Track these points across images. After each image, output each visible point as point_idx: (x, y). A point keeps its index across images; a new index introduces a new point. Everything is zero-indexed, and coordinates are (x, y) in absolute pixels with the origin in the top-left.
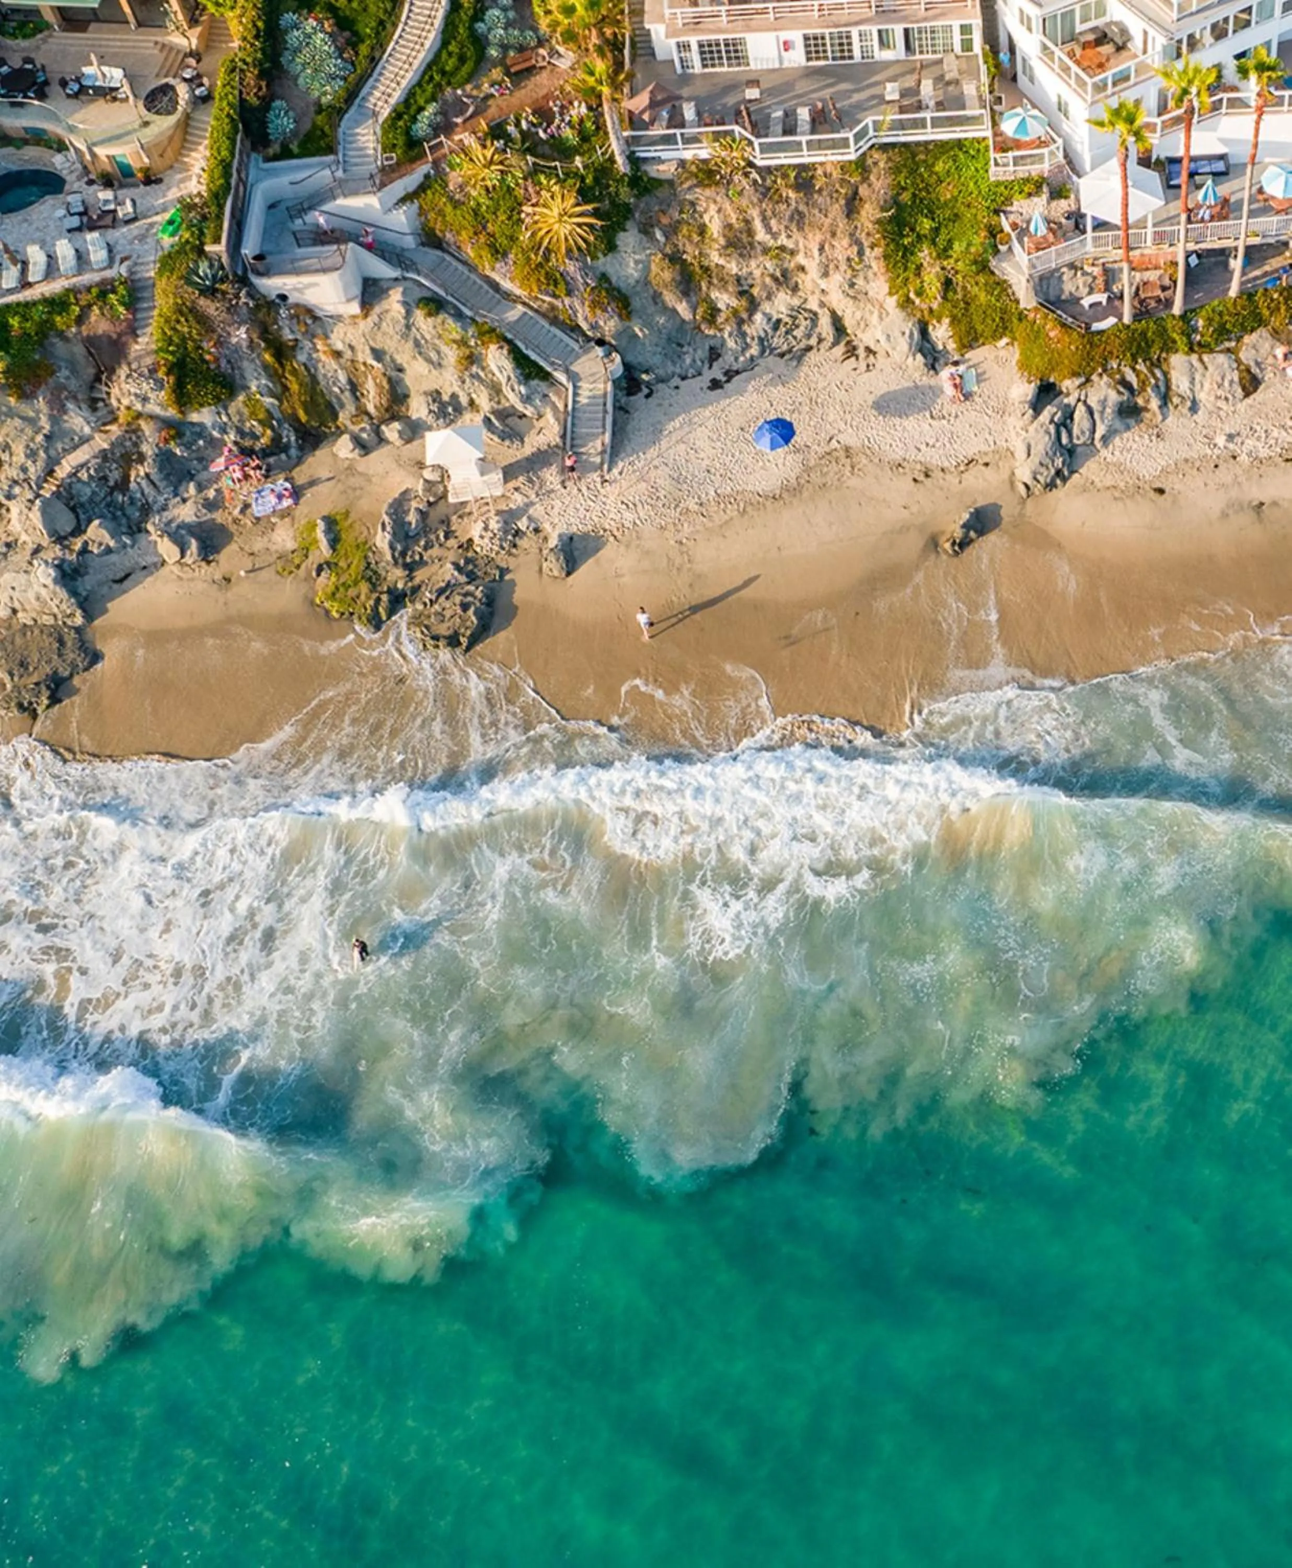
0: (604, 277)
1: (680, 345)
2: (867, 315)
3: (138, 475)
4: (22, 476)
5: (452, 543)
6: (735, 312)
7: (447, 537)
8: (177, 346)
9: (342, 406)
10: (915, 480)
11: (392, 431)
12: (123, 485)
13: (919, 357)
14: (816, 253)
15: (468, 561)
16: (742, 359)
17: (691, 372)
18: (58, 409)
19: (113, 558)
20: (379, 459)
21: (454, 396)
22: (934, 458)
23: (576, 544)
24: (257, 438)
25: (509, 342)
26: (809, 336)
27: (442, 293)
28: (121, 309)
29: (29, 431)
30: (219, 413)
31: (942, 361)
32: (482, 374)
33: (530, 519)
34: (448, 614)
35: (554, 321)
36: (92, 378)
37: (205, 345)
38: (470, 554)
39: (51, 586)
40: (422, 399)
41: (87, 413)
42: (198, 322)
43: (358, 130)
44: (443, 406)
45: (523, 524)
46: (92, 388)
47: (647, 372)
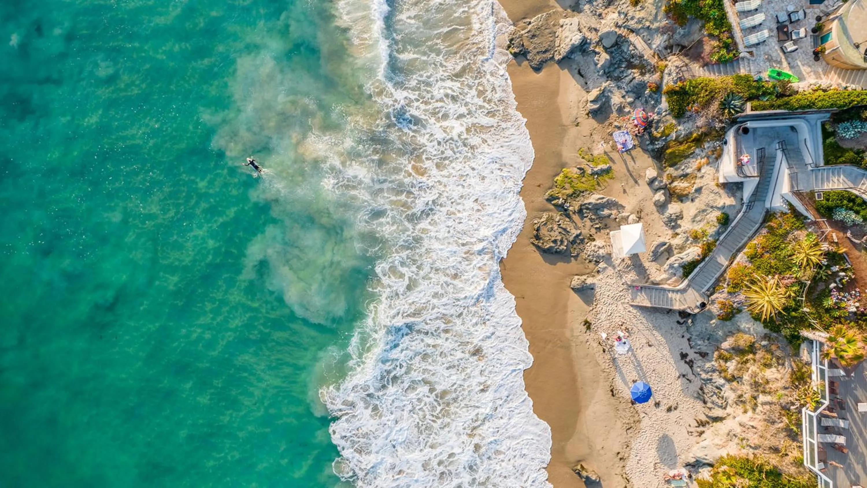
0: (739, 311)
1: (708, 339)
2: (719, 437)
3: (634, 73)
4: (629, 18)
5: (593, 231)
6: (725, 371)
7: (596, 228)
8: (693, 91)
9: (676, 169)
10: (618, 453)
11: (660, 196)
12: (631, 67)
13: (694, 460)
14: (752, 424)
15: (582, 241)
16: (699, 370)
17: (693, 344)
18: (663, 31)
19: (592, 67)
20: (643, 190)
21: (680, 226)
22: (631, 463)
23: (589, 291)
24: (656, 130)
25: (703, 259)
26: (713, 403)
27: (733, 224)
28: (716, 57)
29: (651, 18)
30: (666, 111)
31: (692, 469)
32: (689, 242)
33: (605, 269)
34: (552, 233)
35: (718, 281)
36: (683, 44)
37: (696, 105)
38: (586, 240)
39: (571, 43)
40: (678, 210)
41: (663, 45)
42: (706, 101)
43: (842, 176)
44: (675, 220)
45: (602, 265)
46: (678, 45)
47: (692, 322)
